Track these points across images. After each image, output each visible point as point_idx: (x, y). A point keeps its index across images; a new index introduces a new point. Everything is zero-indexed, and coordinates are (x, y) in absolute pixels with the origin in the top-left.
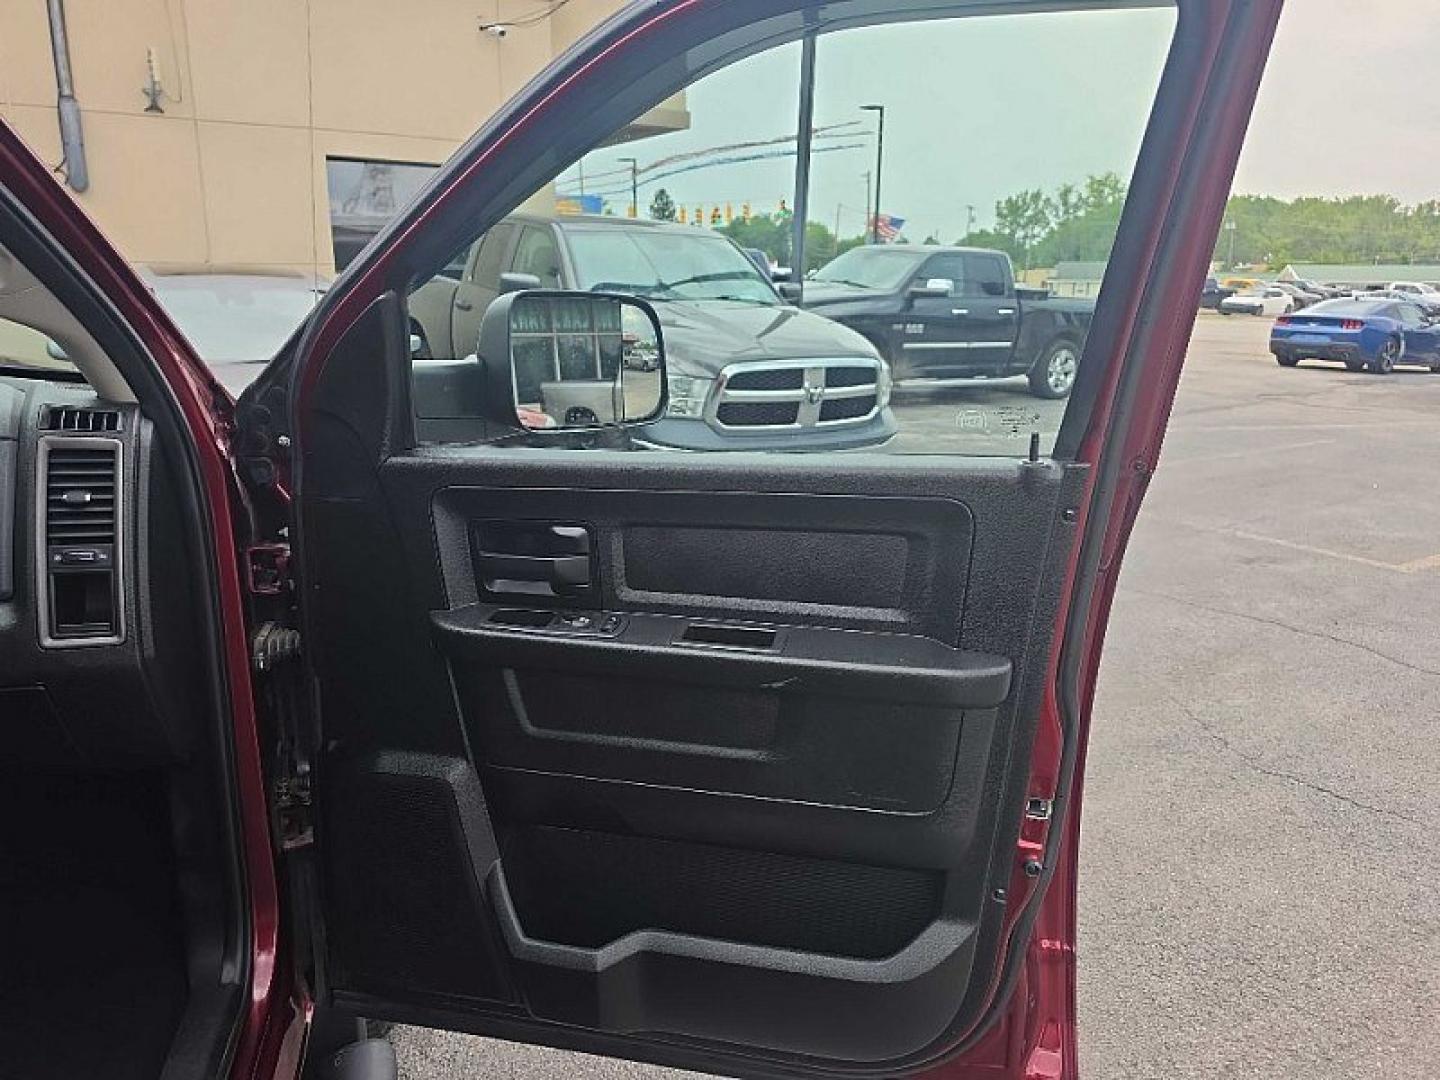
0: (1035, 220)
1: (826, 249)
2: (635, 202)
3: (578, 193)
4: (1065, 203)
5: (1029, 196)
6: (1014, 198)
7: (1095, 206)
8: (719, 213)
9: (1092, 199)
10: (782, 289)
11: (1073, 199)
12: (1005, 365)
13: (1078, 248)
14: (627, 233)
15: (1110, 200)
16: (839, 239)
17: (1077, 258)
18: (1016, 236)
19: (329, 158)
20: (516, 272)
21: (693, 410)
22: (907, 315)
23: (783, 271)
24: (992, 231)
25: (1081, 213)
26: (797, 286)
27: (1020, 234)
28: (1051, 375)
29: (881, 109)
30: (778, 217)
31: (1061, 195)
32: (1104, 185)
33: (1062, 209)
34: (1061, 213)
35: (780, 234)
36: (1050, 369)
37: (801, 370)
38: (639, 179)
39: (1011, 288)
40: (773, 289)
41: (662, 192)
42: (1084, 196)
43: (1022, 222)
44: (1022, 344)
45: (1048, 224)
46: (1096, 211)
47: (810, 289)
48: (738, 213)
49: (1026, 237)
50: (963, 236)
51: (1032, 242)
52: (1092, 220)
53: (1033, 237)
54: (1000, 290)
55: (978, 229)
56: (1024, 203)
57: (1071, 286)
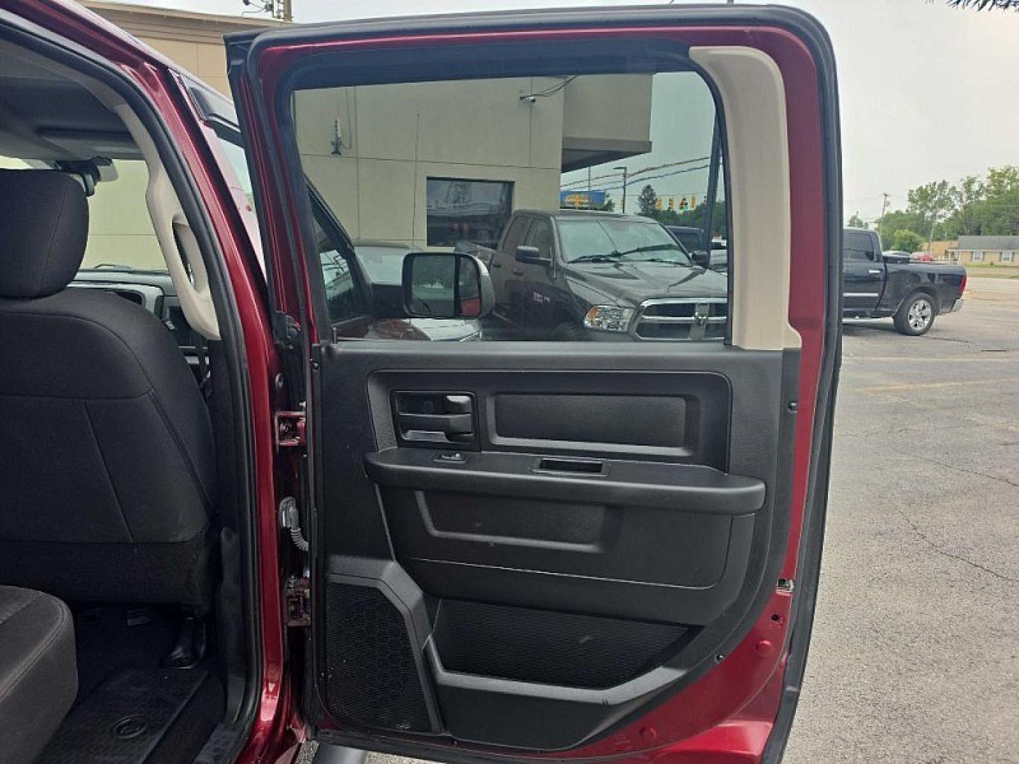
0: (941, 204)
2: (625, 195)
3: (587, 190)
4: (968, 191)
5: (936, 186)
6: (924, 187)
7: (995, 193)
8: (686, 202)
9: (992, 187)
10: (694, 255)
11: (975, 187)
12: (874, 309)
13: (980, 226)
14: (597, 221)
15: (1009, 188)
17: (978, 233)
18: (926, 215)
19: (429, 178)
20: (528, 245)
21: (622, 327)
24: (904, 212)
25: (983, 198)
27: (929, 214)
28: (911, 317)
31: (964, 185)
32: (1004, 176)
33: (965, 195)
34: (964, 199)
36: (911, 313)
37: (693, 305)
38: (628, 180)
39: (879, 256)
40: (687, 255)
41: (649, 187)
42: (985, 185)
43: (930, 205)
44: (887, 295)
45: (953, 207)
46: (995, 197)
47: (715, 256)
49: (934, 217)
50: (880, 216)
51: (939, 221)
52: (993, 203)
53: (940, 217)
54: (870, 256)
55: (893, 212)
56: (933, 191)
57: (969, 255)
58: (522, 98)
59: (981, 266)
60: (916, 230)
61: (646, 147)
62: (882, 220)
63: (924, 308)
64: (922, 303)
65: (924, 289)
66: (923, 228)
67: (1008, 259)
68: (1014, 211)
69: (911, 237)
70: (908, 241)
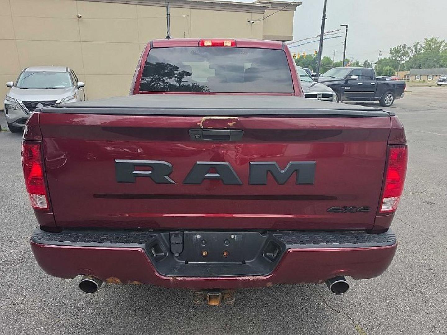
0: (404, 55)
1: (329, 65)
4: (416, 49)
5: (402, 47)
6: (397, 48)
7: (427, 49)
8: (296, 55)
9: (426, 47)
10: (314, 78)
11: (419, 47)
12: (373, 97)
13: (420, 64)
15: (433, 47)
16: (334, 62)
17: (419, 67)
18: (397, 60)
22: (346, 84)
23: (314, 74)
24: (388, 58)
25: (422, 52)
26: (317, 78)
28: (385, 100)
29: (347, 26)
30: (314, 55)
31: (414, 46)
32: (431, 42)
33: (414, 50)
34: (414, 52)
35: (314, 61)
36: (386, 99)
37: (317, 94)
39: (375, 78)
40: (312, 79)
42: (423, 46)
43: (399, 55)
44: (377, 92)
45: (409, 56)
46: (427, 51)
47: (320, 79)
48: (301, 54)
49: (400, 60)
50: (378, 60)
51: (403, 62)
52: (426, 54)
53: (404, 60)
54: (372, 78)
55: (383, 58)
56: (400, 48)
57: (415, 77)
58: (248, 22)
59: (420, 82)
60: (393, 67)
61: (292, 38)
62: (378, 62)
63: (390, 97)
64: (390, 95)
65: (391, 90)
66: (396, 66)
67: (431, 78)
68: (435, 57)
69: (390, 70)
70: (389, 72)
